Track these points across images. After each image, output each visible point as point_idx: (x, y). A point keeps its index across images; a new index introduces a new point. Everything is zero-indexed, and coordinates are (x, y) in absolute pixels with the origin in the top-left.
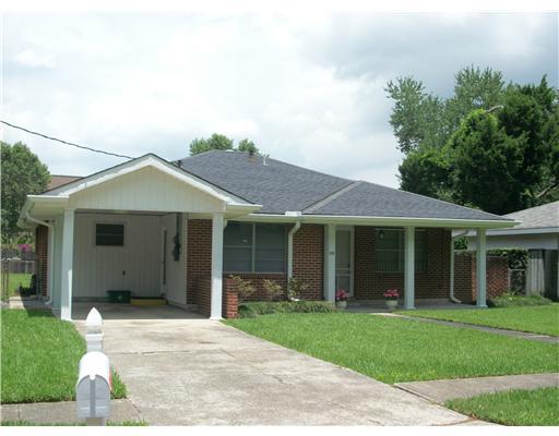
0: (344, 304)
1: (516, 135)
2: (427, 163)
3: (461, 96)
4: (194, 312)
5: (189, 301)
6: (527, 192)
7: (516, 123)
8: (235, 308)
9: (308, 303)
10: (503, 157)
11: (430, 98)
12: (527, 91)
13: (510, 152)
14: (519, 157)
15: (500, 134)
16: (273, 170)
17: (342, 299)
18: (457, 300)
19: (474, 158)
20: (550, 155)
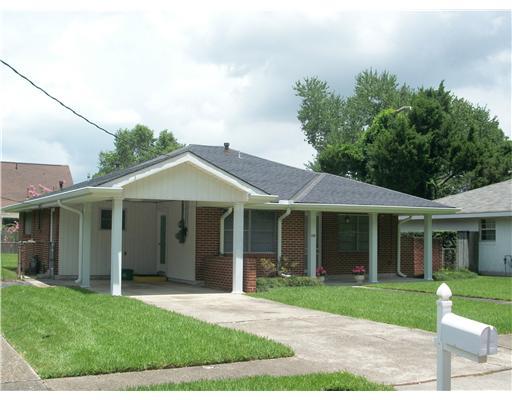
0: (323, 278)
1: (424, 132)
2: (344, 155)
3: (361, 95)
4: (202, 287)
5: (198, 277)
6: (432, 181)
7: (424, 122)
8: (254, 283)
9: (299, 278)
10: (415, 151)
11: (332, 96)
12: (429, 94)
13: (419, 147)
14: (426, 152)
15: (411, 131)
16: (250, 163)
17: (321, 275)
18: (402, 275)
19: (390, 152)
20: (450, 150)
